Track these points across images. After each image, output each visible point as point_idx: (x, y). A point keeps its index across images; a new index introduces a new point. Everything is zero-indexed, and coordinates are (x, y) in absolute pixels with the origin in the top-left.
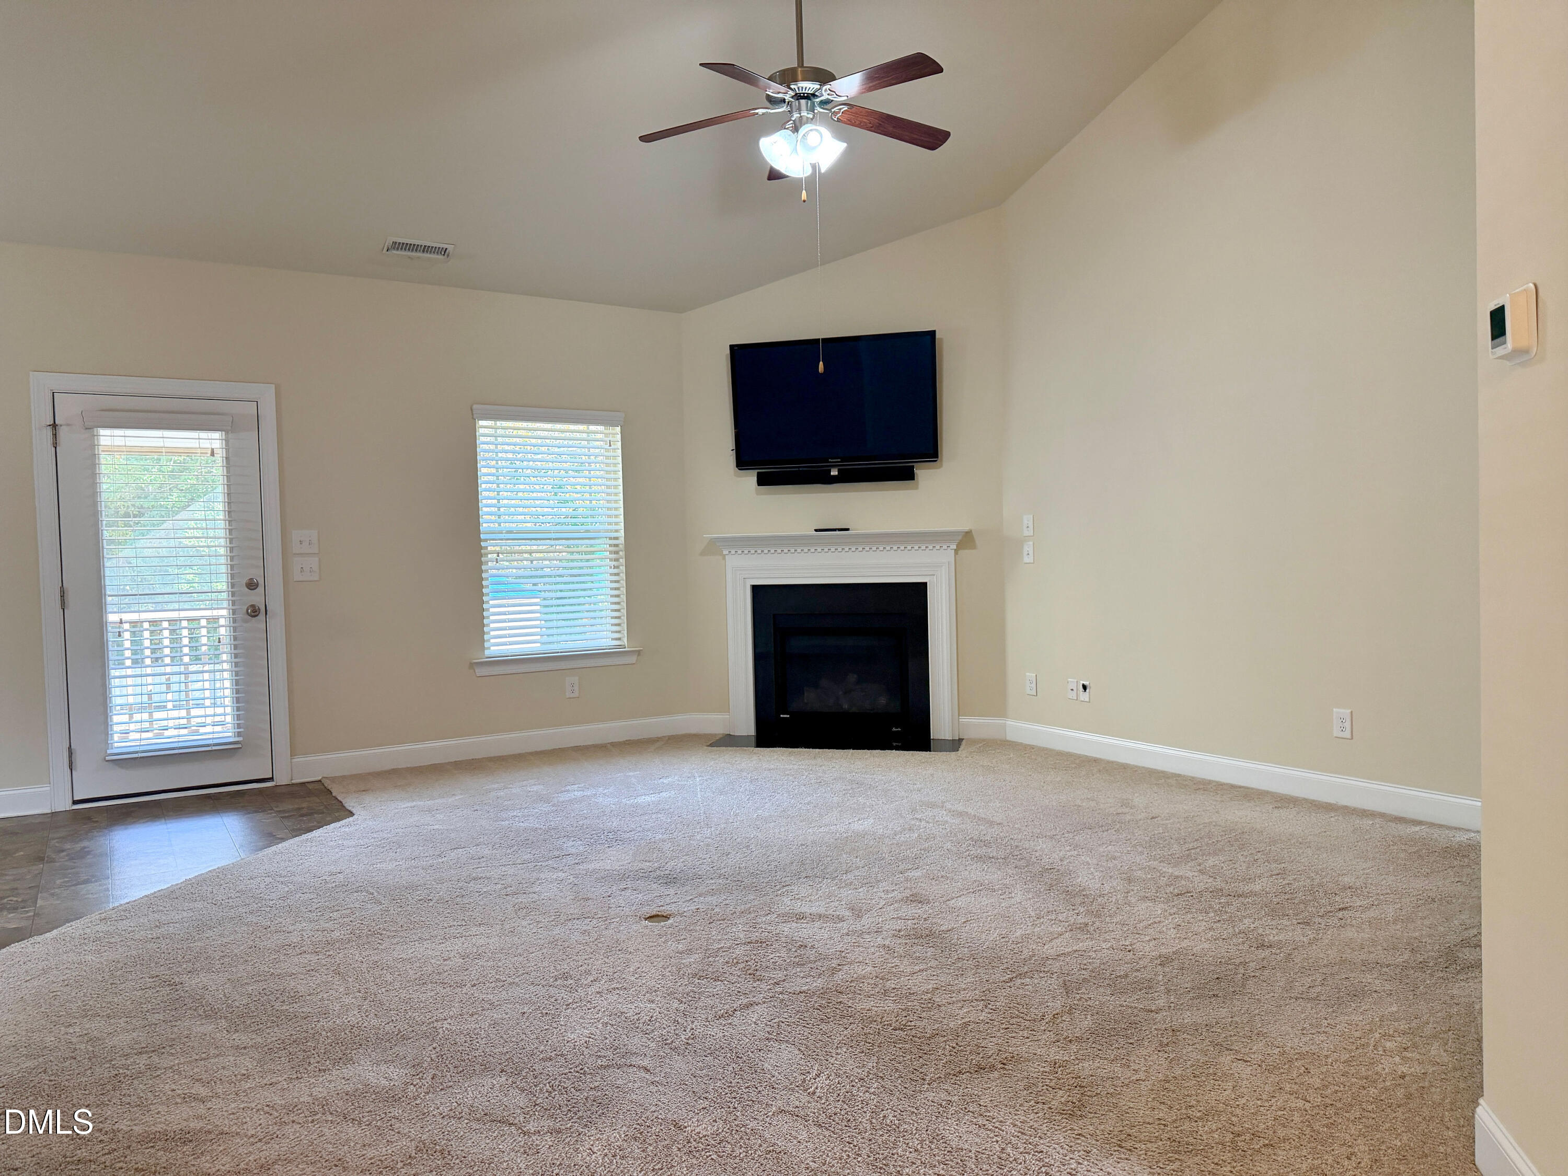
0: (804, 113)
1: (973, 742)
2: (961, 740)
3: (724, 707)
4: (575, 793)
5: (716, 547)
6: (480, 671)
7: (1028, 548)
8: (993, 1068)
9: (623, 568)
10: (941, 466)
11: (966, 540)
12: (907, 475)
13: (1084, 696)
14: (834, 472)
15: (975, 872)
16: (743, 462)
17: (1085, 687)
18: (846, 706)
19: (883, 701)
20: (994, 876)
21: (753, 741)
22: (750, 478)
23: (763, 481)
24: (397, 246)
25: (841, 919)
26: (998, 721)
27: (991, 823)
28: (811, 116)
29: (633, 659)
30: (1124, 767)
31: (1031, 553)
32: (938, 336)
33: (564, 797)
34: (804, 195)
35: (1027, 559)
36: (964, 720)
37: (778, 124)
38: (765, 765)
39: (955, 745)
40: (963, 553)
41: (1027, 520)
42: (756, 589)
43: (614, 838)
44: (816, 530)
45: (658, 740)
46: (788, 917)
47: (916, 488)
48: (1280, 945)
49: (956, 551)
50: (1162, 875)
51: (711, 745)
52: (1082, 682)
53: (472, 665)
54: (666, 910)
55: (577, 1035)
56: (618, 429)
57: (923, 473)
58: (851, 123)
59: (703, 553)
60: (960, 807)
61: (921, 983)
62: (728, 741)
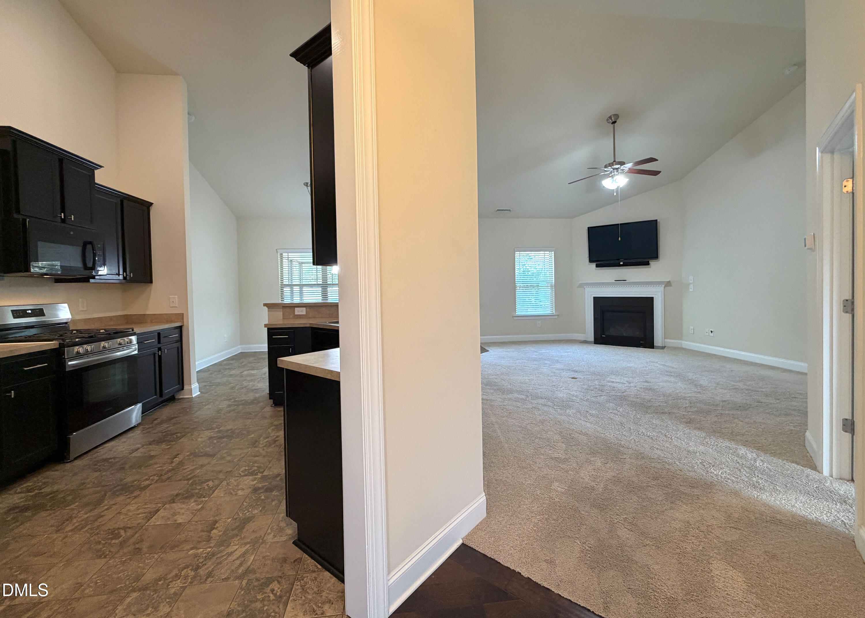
0: (615, 173)
1: (669, 347)
2: (665, 347)
3: (584, 332)
4: (543, 351)
5: (582, 286)
6: (515, 318)
7: (691, 286)
8: (666, 413)
9: (554, 291)
10: (659, 260)
11: (668, 284)
12: (648, 264)
13: (712, 335)
14: (621, 263)
15: (666, 378)
16: (591, 261)
17: (712, 332)
18: (624, 334)
19: (637, 333)
20: (672, 379)
21: (593, 342)
22: (594, 265)
23: (597, 266)
24: (498, 210)
25: (625, 384)
26: (680, 341)
27: (673, 368)
28: (617, 173)
29: (556, 317)
30: (725, 357)
31: (692, 288)
32: (658, 221)
33: (541, 352)
34: (615, 194)
35: (691, 290)
36: (666, 340)
37: (607, 176)
38: (598, 349)
39: (663, 348)
40: (667, 288)
41: (691, 278)
42: (594, 298)
43: (558, 362)
44: (615, 281)
45: (563, 340)
46: (609, 382)
47: (650, 267)
48: (765, 403)
49: (664, 287)
50: (730, 384)
51: (580, 343)
52: (710, 330)
53: (513, 317)
54: (576, 377)
55: (561, 395)
56: (553, 252)
57: (652, 263)
58: (629, 172)
59: (578, 287)
60: (663, 363)
61: (647, 397)
62: (585, 342)
